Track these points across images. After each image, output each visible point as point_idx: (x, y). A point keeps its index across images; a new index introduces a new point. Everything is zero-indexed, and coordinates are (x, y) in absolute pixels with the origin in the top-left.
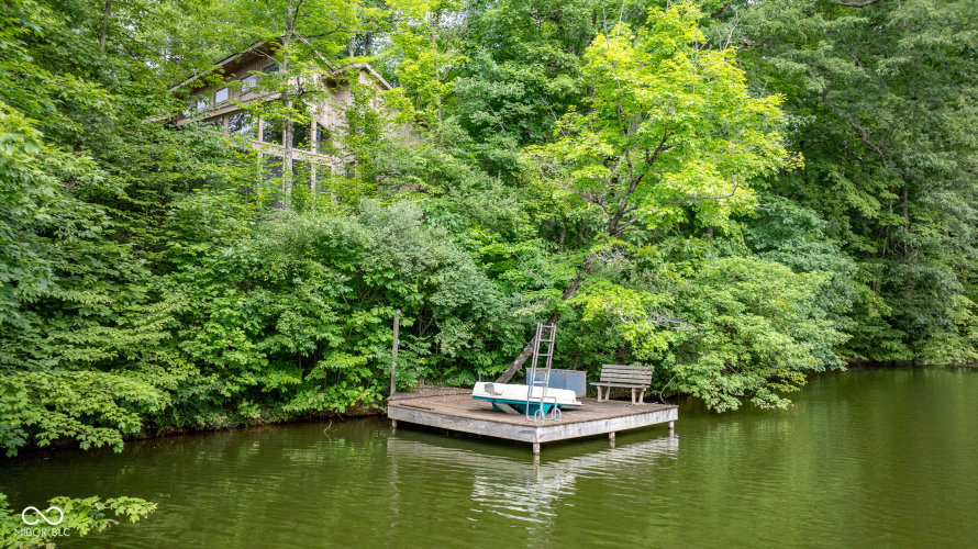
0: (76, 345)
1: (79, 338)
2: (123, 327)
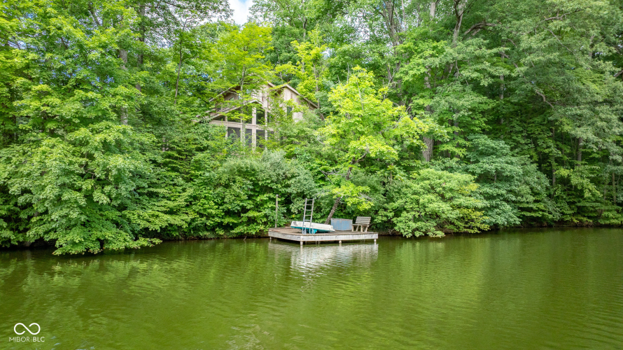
0: (158, 206)
1: (159, 204)
2: (174, 200)
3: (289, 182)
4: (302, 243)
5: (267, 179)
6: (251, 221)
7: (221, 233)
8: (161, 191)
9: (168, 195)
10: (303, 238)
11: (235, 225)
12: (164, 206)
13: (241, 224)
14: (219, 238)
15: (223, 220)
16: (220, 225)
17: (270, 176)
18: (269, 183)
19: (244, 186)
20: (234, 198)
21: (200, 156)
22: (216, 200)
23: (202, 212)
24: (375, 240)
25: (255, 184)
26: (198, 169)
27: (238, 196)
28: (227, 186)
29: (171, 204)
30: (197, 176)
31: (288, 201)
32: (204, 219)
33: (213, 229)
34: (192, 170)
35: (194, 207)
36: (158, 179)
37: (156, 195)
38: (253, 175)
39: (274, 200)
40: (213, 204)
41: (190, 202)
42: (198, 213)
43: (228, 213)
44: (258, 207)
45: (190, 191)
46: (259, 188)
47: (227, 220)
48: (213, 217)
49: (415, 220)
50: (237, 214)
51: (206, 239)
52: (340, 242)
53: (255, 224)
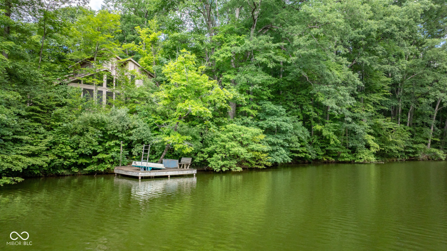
0: (21, 150)
1: (22, 148)
2: (36, 145)
3: (131, 132)
4: (140, 178)
5: (115, 129)
6: (101, 161)
7: (76, 170)
8: (25, 138)
9: (31, 141)
10: (141, 174)
11: (87, 165)
12: (27, 150)
13: (92, 163)
14: (74, 175)
15: (77, 161)
16: (75, 165)
17: (116, 127)
18: (115, 133)
19: (95, 134)
20: (87, 143)
21: (59, 110)
22: (72, 145)
23: (60, 154)
24: (194, 175)
25: (104, 133)
26: (58, 121)
27: (90, 143)
28: (81, 134)
29: (33, 148)
30: (56, 126)
31: (130, 146)
32: (61, 160)
33: (69, 168)
34: (53, 121)
35: (53, 151)
36: (22, 128)
37: (21, 141)
38: (103, 126)
39: (119, 145)
40: (70, 148)
41: (50, 147)
42: (57, 155)
43: (82, 155)
44: (106, 151)
45: (50, 138)
46: (107, 136)
47: (81, 161)
48: (70, 158)
49: (223, 159)
50: (89, 156)
51: (63, 175)
52: (169, 176)
53: (104, 163)
